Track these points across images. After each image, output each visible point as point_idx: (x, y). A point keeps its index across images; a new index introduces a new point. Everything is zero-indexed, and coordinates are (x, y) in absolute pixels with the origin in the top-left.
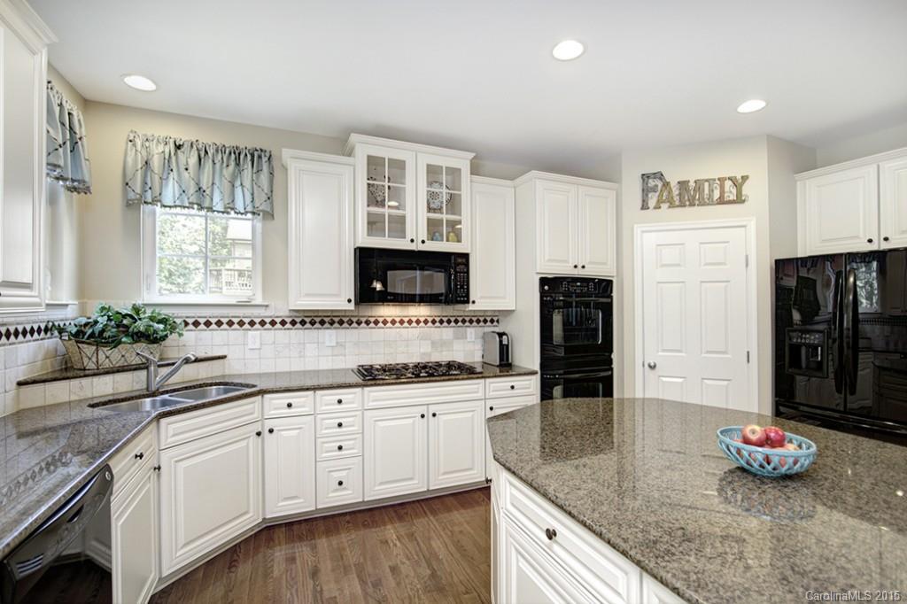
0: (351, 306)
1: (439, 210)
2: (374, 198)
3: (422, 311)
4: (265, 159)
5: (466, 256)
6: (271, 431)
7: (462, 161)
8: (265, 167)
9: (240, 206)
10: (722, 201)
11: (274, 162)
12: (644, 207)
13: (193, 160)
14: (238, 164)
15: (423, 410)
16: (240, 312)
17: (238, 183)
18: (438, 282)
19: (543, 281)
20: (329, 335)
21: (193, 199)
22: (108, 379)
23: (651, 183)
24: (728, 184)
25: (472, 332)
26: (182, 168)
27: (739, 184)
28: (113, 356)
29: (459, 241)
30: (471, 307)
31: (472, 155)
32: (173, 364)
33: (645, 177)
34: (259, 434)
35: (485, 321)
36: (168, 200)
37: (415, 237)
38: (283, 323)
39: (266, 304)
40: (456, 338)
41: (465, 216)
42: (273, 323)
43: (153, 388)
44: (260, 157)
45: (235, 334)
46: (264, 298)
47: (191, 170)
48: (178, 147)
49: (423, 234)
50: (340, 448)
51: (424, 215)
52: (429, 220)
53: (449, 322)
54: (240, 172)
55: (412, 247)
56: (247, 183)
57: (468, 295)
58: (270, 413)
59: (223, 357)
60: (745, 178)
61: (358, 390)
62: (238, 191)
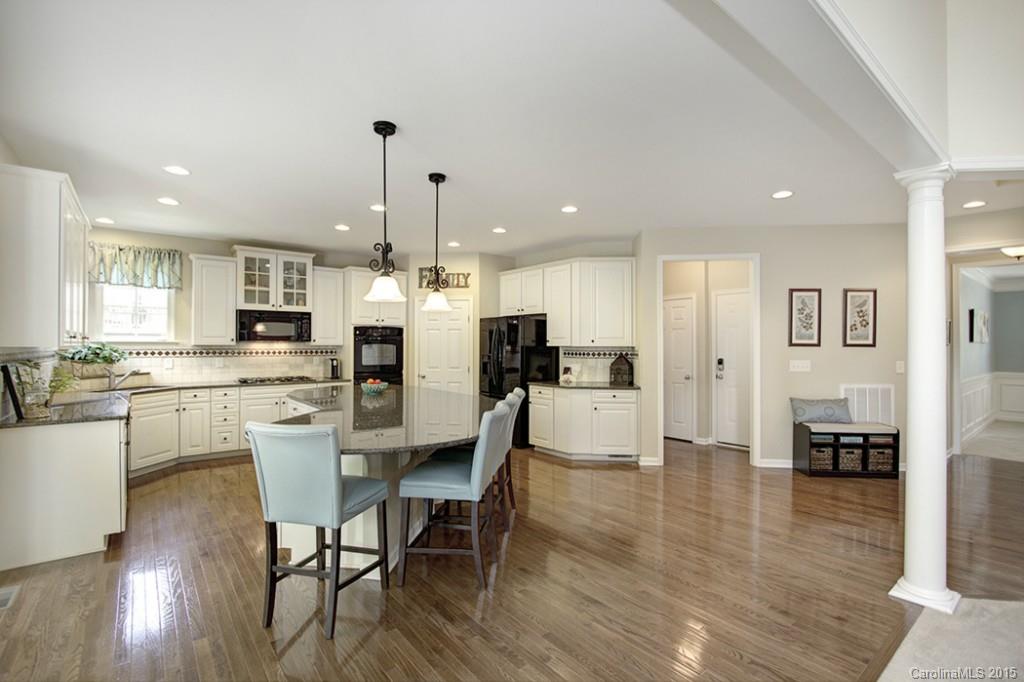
0: (234, 343)
1: (292, 287)
2: (249, 280)
3: (282, 346)
4: (177, 256)
5: (309, 314)
6: (184, 409)
7: (307, 259)
8: (178, 261)
9: (160, 284)
10: (458, 286)
11: (183, 257)
12: (421, 286)
13: (131, 257)
14: (160, 258)
15: (277, 400)
16: (160, 347)
17: (159, 269)
18: (290, 329)
19: (356, 329)
20: (218, 361)
21: (131, 281)
22: (88, 381)
23: (424, 274)
24: (461, 276)
25: (316, 359)
26: (124, 263)
27: (466, 277)
28: (90, 369)
29: (305, 305)
30: (312, 343)
31: (313, 255)
32: (123, 375)
33: (421, 270)
34: (177, 410)
35: (327, 352)
36: (114, 280)
37: (276, 303)
38: (188, 353)
39: (177, 341)
40: (306, 362)
41: (309, 292)
42: (181, 353)
43: (112, 387)
44: (174, 255)
45: (156, 360)
46: (176, 338)
47: (129, 263)
48: (121, 250)
49: (281, 300)
50: (225, 420)
51: (281, 290)
52: (285, 293)
53: (301, 352)
54: (162, 264)
55: (274, 309)
56: (166, 270)
57: (310, 336)
58: (183, 400)
59: (148, 374)
60: (469, 274)
61: (237, 389)
62: (160, 274)
